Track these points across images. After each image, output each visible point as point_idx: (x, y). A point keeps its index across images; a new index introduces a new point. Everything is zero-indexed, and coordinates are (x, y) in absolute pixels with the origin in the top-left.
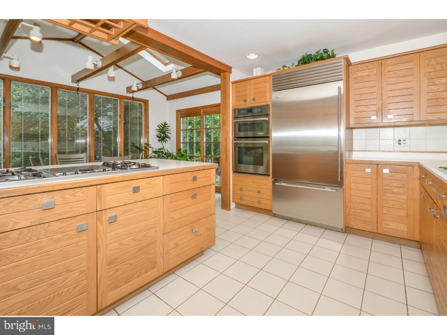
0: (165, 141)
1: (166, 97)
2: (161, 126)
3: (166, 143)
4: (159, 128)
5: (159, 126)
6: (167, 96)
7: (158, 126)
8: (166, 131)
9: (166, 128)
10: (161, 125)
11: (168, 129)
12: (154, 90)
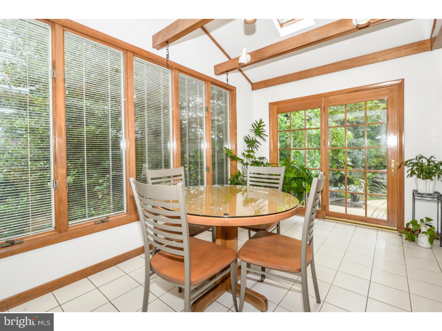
0: (256, 147)
1: (250, 86)
2: (255, 125)
3: (257, 149)
4: (254, 127)
5: (254, 125)
6: (252, 84)
7: (252, 124)
8: (262, 133)
9: (260, 128)
10: (256, 123)
11: (263, 129)
12: (240, 73)
